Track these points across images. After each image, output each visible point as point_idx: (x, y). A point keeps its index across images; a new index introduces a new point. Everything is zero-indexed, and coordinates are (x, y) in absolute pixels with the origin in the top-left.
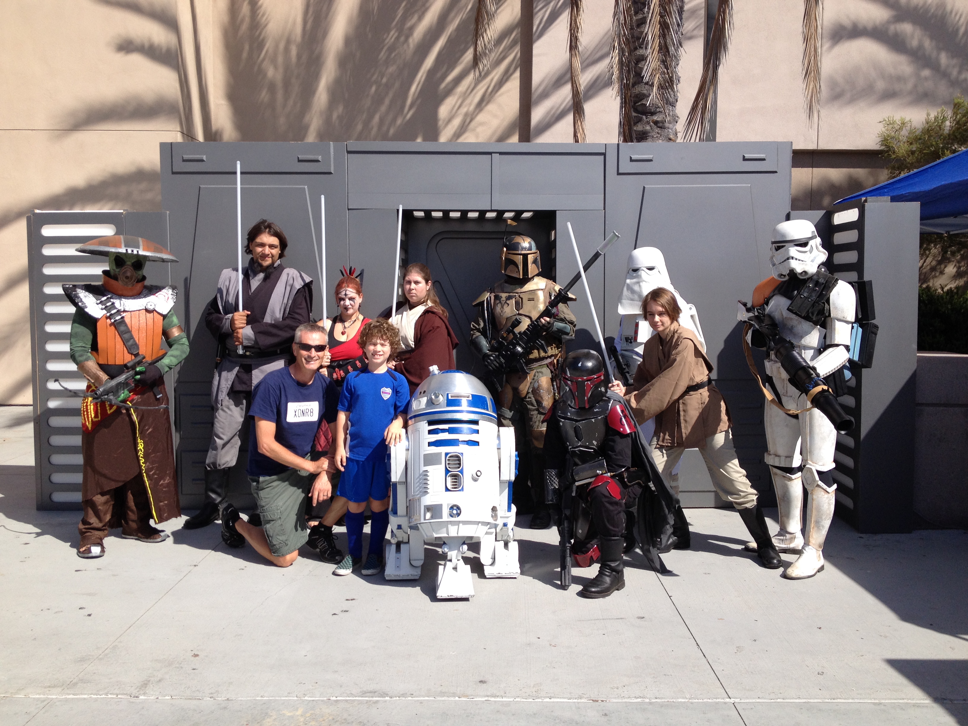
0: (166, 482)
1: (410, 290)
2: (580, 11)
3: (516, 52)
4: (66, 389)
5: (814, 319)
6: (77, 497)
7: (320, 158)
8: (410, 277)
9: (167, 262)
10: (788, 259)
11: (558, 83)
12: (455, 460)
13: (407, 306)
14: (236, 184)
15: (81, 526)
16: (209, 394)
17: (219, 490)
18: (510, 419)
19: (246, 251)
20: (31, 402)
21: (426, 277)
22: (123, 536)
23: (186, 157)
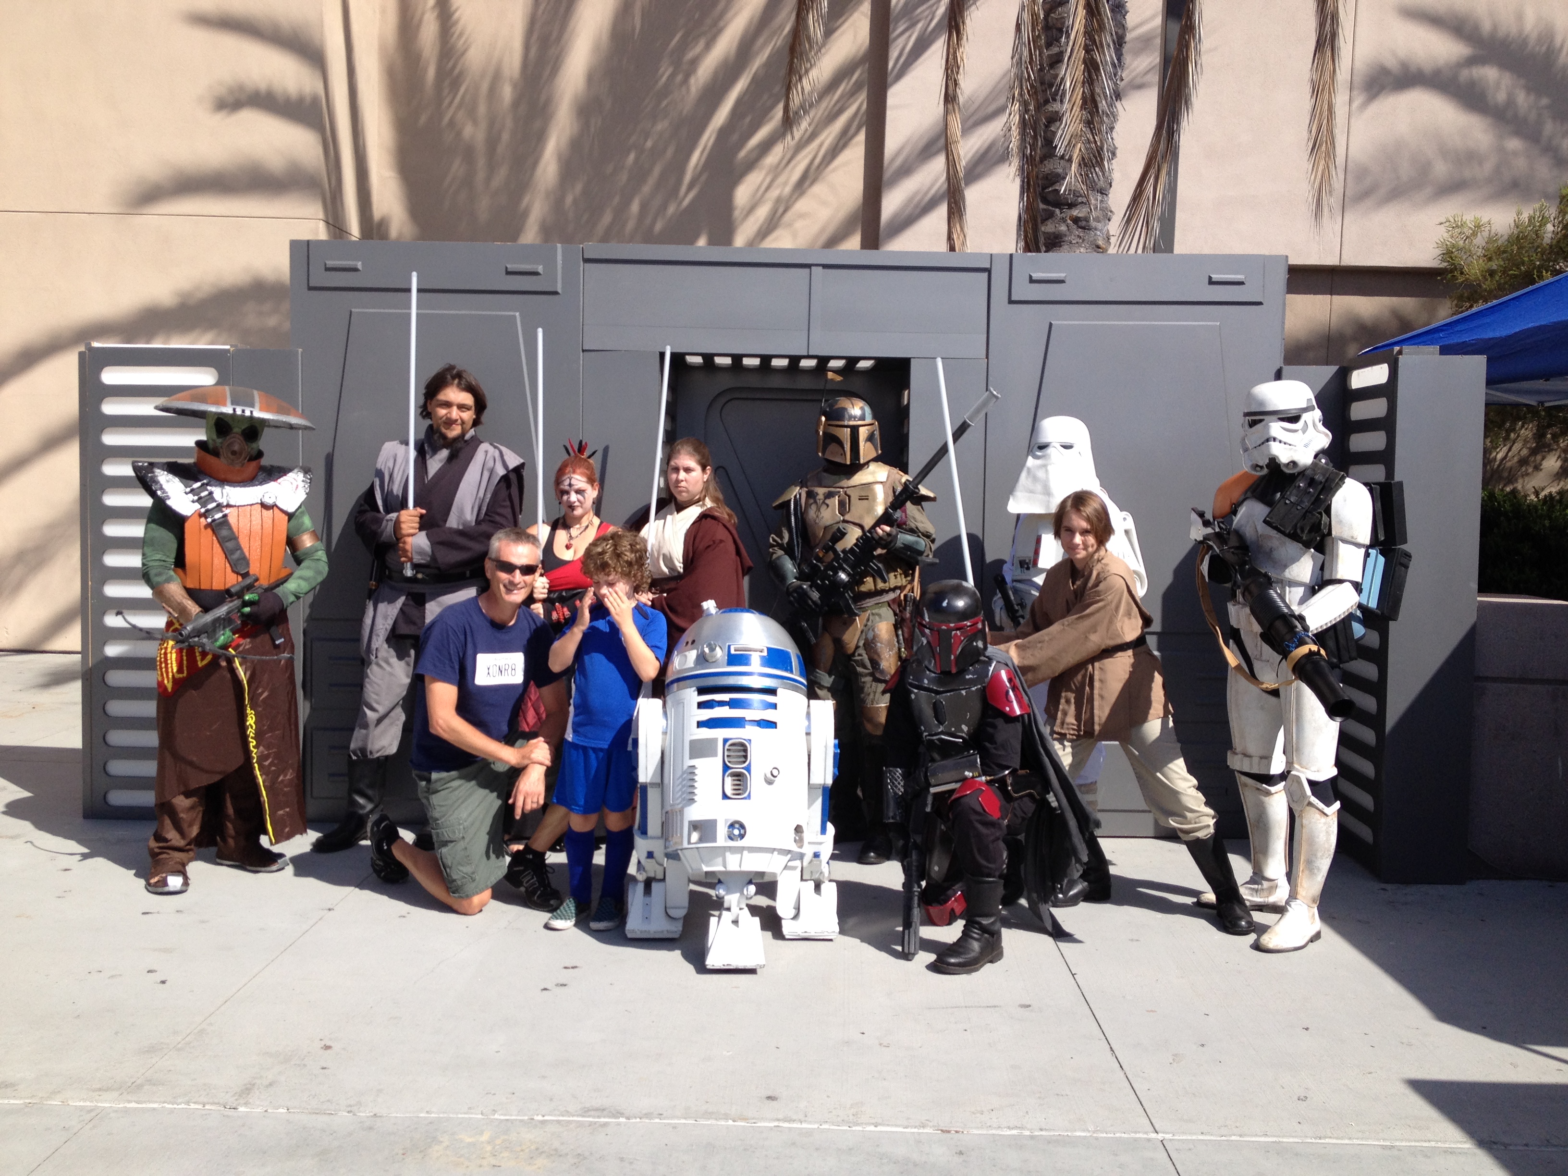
0: (288, 777)
1: (678, 481)
2: (962, 39)
3: (860, 102)
4: (134, 627)
5: (1304, 538)
6: (147, 798)
7: (540, 269)
8: (676, 461)
9: (296, 428)
10: (1268, 440)
11: (926, 152)
12: (739, 751)
13: (673, 505)
14: (409, 308)
15: (153, 844)
16: (358, 640)
17: (370, 792)
18: (829, 689)
19: (421, 413)
20: (79, 648)
21: (704, 461)
22: (218, 861)
23: (331, 263)
